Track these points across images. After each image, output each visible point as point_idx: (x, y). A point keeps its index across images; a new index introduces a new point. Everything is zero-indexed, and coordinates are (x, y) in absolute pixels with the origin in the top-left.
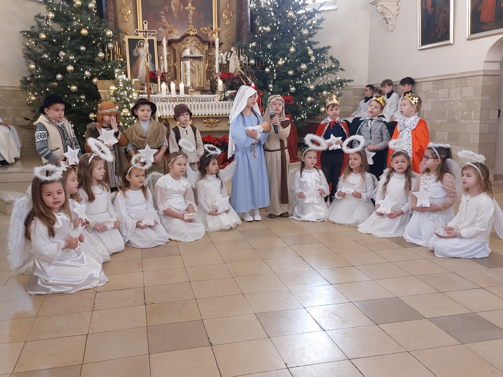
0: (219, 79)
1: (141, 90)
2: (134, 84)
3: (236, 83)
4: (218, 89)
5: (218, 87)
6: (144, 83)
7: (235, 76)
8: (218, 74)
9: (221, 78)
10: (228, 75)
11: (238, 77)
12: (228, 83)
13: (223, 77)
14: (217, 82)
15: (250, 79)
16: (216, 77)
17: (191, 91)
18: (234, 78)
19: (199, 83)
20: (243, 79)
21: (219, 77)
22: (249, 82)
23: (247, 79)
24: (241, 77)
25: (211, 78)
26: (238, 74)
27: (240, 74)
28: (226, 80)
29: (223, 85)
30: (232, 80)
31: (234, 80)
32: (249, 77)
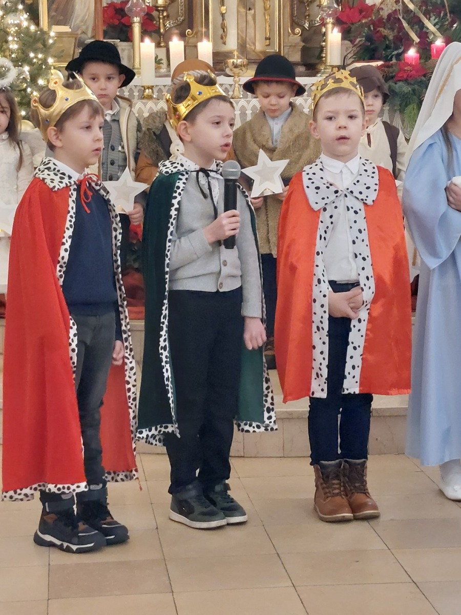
0: (330, 26)
3: (385, 37)
4: (325, 57)
5: (326, 51)
7: (385, 14)
8: (329, 8)
9: (338, 22)
10: (361, 11)
11: (393, 19)
12: (358, 40)
13: (344, 19)
14: (324, 34)
15: (435, 25)
16: (322, 19)
17: (236, 66)
18: (380, 22)
19: (266, 39)
20: (409, 25)
21: (331, 18)
22: (428, 35)
23: (423, 24)
24: (403, 18)
25: (305, 24)
26: (394, 9)
27: (399, 10)
28: (353, 27)
29: (342, 44)
30: (372, 28)
31: (379, 27)
32: (430, 17)
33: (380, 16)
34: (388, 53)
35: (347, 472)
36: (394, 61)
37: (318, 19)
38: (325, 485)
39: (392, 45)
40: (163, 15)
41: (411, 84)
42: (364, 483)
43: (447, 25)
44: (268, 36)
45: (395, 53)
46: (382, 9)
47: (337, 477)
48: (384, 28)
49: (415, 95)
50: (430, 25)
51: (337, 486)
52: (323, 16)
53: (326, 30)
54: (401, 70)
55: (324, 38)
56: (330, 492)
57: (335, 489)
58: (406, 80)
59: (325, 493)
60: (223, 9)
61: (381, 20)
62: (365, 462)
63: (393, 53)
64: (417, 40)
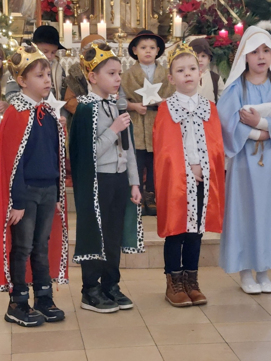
0: (175, 14)
1: (25, 34)
2: (13, 22)
3: (207, 21)
4: (172, 32)
5: (173, 30)
6: (32, 21)
7: (207, 7)
8: (174, 3)
9: (180, 12)
10: (193, 5)
11: (212, 10)
12: (192, 22)
13: (183, 10)
14: (172, 18)
15: (236, 14)
17: (120, 37)
18: (204, 11)
19: (138, 21)
20: (221, 13)
21: (176, 9)
22: (233, 19)
23: (230, 13)
24: (218, 9)
25: (160, 12)
26: (212, 4)
27: (216, 4)
28: (189, 15)
29: (182, 24)
30: (200, 15)
31: (204, 14)
32: (234, 9)
33: (204, 8)
34: (209, 30)
35: (187, 278)
36: (213, 35)
37: (168, 9)
38: (174, 286)
39: (212, 25)
40: (76, 6)
41: (223, 49)
42: (196, 284)
43: (244, 13)
44: (138, 19)
45: (213, 30)
46: (205, 4)
47: (181, 280)
48: (207, 15)
49: (225, 55)
50: (234, 14)
51: (181, 286)
52: (171, 8)
53: (173, 15)
54: (217, 40)
55: (172, 20)
56: (177, 290)
57: (180, 287)
58: (220, 47)
59: (174, 290)
60: (112, 3)
61: (205, 10)
62: (197, 272)
63: (212, 30)
64: (226, 22)
